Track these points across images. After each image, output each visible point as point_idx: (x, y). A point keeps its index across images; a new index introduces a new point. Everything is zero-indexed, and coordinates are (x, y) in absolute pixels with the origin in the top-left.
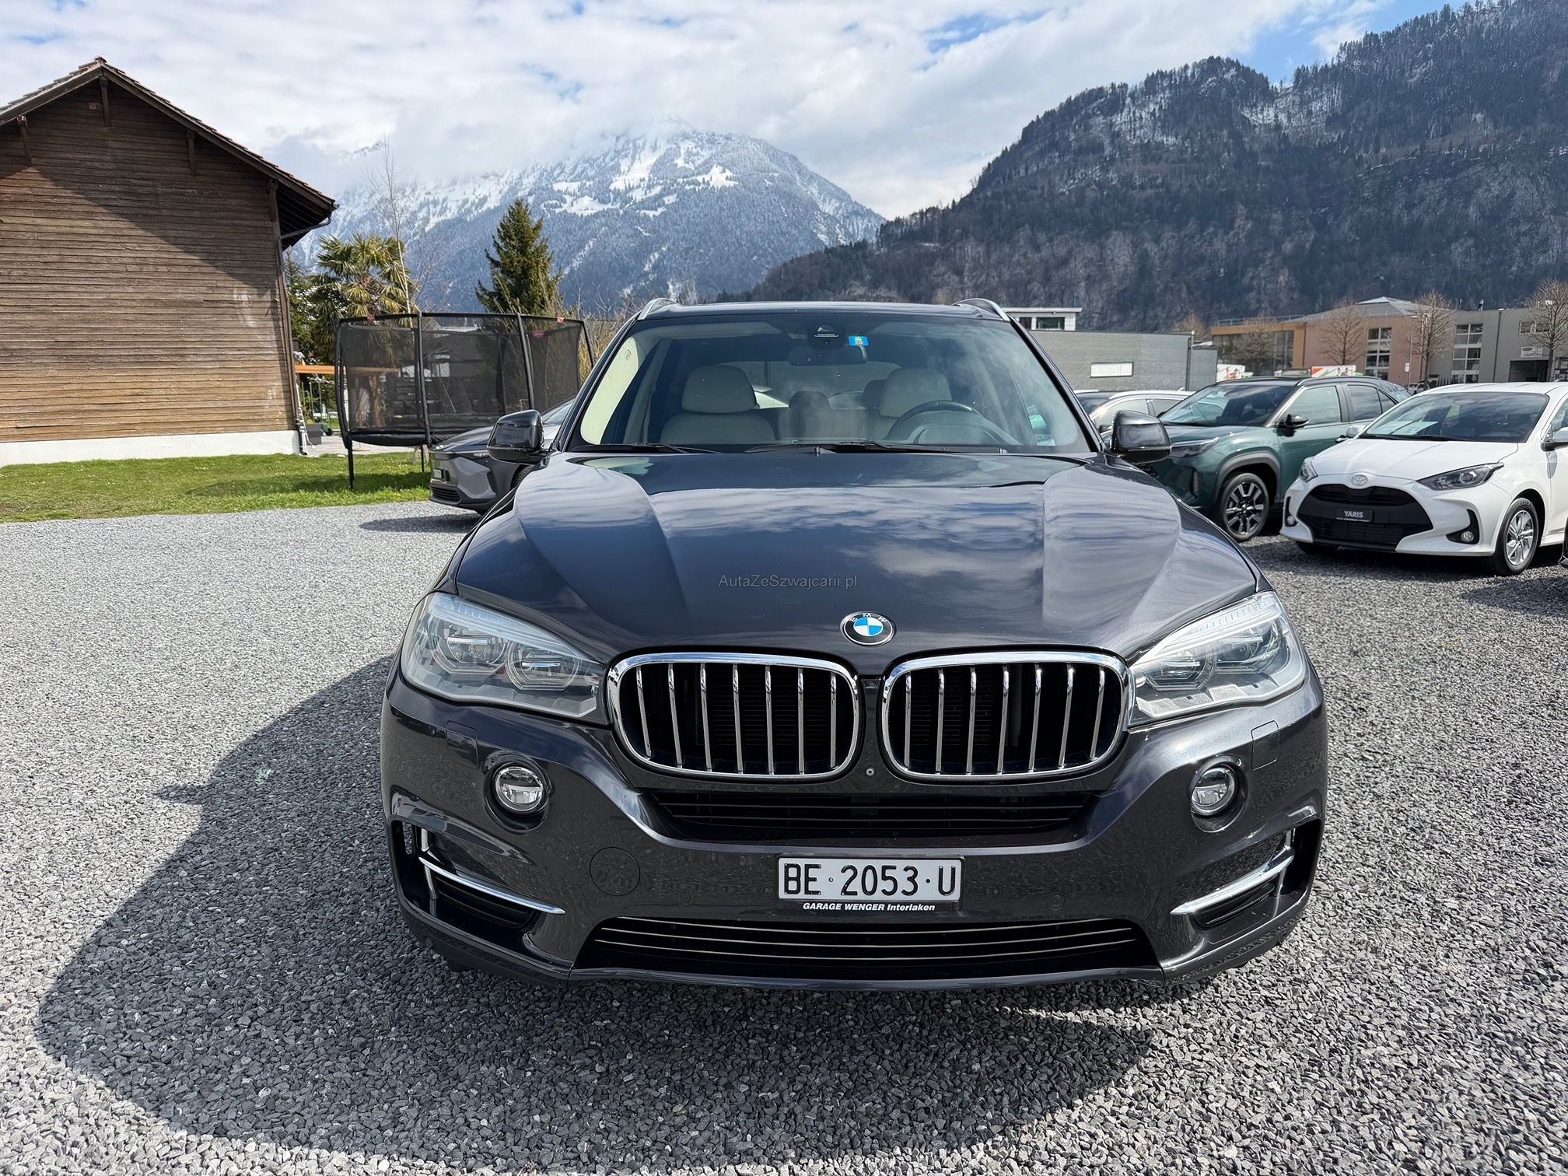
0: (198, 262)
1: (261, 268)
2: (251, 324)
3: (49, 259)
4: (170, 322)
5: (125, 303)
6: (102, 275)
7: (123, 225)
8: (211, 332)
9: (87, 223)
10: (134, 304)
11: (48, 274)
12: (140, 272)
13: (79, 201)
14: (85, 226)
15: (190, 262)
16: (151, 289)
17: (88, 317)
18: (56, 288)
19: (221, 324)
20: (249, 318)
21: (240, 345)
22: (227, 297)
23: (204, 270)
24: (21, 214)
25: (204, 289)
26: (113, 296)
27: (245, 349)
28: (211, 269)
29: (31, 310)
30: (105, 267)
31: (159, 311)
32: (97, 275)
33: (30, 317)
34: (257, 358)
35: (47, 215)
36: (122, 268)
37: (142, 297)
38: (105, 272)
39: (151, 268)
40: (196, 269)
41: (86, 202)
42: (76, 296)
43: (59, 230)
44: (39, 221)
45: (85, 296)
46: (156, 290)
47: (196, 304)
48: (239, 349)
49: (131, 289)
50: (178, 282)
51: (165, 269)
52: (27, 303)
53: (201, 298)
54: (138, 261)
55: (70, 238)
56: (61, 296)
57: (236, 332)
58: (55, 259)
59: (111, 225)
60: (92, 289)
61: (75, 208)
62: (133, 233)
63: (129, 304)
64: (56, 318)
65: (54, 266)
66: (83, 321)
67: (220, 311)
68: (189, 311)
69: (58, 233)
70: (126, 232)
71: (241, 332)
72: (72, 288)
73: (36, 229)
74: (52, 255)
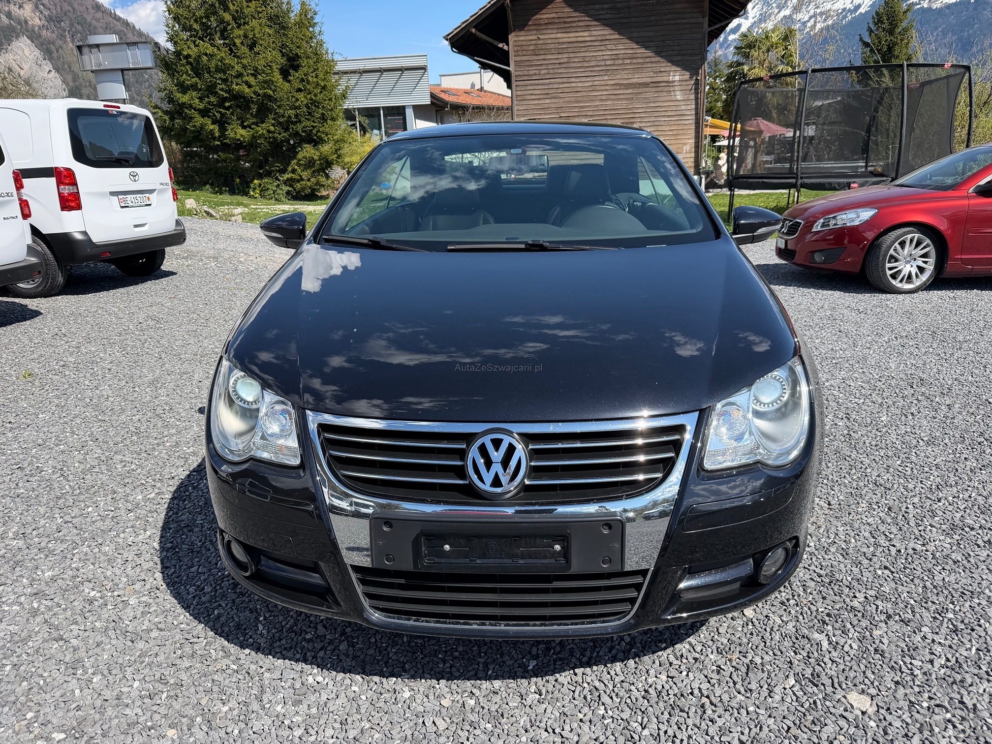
0: (650, 54)
1: (690, 55)
2: (679, 98)
3: (562, 61)
4: (628, 99)
5: (602, 88)
6: (591, 69)
7: (607, 32)
8: (652, 105)
9: (586, 34)
10: (607, 88)
11: (560, 71)
12: (613, 65)
13: (583, 19)
14: (585, 35)
15: (645, 55)
16: (618, 77)
17: (580, 99)
18: (564, 80)
19: (659, 99)
20: (678, 93)
21: (670, 113)
22: (665, 79)
23: (653, 60)
24: (550, 31)
25: (651, 74)
26: (596, 83)
27: (672, 116)
28: (659, 59)
29: (549, 96)
30: (593, 64)
31: (621, 92)
32: (588, 69)
33: (547, 101)
34: (680, 122)
35: (564, 30)
36: (603, 63)
37: (612, 82)
38: (593, 66)
39: (620, 62)
40: (648, 60)
41: (587, 19)
42: (574, 85)
43: (570, 40)
44: (559, 35)
45: (580, 85)
46: (622, 77)
47: (646, 85)
48: (669, 116)
49: (606, 78)
50: (637, 69)
51: (628, 61)
52: (547, 92)
53: (649, 80)
54: (613, 57)
55: (575, 45)
56: (566, 85)
57: (668, 104)
58: (565, 60)
59: (600, 33)
60: (584, 79)
61: (580, 24)
62: (612, 37)
63: (604, 88)
64: (562, 101)
65: (564, 66)
66: (576, 102)
67: (659, 90)
68: (640, 90)
69: (569, 43)
70: (608, 37)
71: (672, 104)
72: (573, 80)
73: (557, 41)
74: (564, 58)
